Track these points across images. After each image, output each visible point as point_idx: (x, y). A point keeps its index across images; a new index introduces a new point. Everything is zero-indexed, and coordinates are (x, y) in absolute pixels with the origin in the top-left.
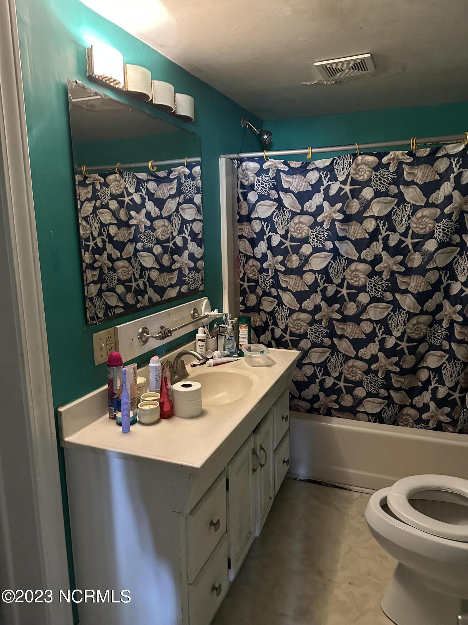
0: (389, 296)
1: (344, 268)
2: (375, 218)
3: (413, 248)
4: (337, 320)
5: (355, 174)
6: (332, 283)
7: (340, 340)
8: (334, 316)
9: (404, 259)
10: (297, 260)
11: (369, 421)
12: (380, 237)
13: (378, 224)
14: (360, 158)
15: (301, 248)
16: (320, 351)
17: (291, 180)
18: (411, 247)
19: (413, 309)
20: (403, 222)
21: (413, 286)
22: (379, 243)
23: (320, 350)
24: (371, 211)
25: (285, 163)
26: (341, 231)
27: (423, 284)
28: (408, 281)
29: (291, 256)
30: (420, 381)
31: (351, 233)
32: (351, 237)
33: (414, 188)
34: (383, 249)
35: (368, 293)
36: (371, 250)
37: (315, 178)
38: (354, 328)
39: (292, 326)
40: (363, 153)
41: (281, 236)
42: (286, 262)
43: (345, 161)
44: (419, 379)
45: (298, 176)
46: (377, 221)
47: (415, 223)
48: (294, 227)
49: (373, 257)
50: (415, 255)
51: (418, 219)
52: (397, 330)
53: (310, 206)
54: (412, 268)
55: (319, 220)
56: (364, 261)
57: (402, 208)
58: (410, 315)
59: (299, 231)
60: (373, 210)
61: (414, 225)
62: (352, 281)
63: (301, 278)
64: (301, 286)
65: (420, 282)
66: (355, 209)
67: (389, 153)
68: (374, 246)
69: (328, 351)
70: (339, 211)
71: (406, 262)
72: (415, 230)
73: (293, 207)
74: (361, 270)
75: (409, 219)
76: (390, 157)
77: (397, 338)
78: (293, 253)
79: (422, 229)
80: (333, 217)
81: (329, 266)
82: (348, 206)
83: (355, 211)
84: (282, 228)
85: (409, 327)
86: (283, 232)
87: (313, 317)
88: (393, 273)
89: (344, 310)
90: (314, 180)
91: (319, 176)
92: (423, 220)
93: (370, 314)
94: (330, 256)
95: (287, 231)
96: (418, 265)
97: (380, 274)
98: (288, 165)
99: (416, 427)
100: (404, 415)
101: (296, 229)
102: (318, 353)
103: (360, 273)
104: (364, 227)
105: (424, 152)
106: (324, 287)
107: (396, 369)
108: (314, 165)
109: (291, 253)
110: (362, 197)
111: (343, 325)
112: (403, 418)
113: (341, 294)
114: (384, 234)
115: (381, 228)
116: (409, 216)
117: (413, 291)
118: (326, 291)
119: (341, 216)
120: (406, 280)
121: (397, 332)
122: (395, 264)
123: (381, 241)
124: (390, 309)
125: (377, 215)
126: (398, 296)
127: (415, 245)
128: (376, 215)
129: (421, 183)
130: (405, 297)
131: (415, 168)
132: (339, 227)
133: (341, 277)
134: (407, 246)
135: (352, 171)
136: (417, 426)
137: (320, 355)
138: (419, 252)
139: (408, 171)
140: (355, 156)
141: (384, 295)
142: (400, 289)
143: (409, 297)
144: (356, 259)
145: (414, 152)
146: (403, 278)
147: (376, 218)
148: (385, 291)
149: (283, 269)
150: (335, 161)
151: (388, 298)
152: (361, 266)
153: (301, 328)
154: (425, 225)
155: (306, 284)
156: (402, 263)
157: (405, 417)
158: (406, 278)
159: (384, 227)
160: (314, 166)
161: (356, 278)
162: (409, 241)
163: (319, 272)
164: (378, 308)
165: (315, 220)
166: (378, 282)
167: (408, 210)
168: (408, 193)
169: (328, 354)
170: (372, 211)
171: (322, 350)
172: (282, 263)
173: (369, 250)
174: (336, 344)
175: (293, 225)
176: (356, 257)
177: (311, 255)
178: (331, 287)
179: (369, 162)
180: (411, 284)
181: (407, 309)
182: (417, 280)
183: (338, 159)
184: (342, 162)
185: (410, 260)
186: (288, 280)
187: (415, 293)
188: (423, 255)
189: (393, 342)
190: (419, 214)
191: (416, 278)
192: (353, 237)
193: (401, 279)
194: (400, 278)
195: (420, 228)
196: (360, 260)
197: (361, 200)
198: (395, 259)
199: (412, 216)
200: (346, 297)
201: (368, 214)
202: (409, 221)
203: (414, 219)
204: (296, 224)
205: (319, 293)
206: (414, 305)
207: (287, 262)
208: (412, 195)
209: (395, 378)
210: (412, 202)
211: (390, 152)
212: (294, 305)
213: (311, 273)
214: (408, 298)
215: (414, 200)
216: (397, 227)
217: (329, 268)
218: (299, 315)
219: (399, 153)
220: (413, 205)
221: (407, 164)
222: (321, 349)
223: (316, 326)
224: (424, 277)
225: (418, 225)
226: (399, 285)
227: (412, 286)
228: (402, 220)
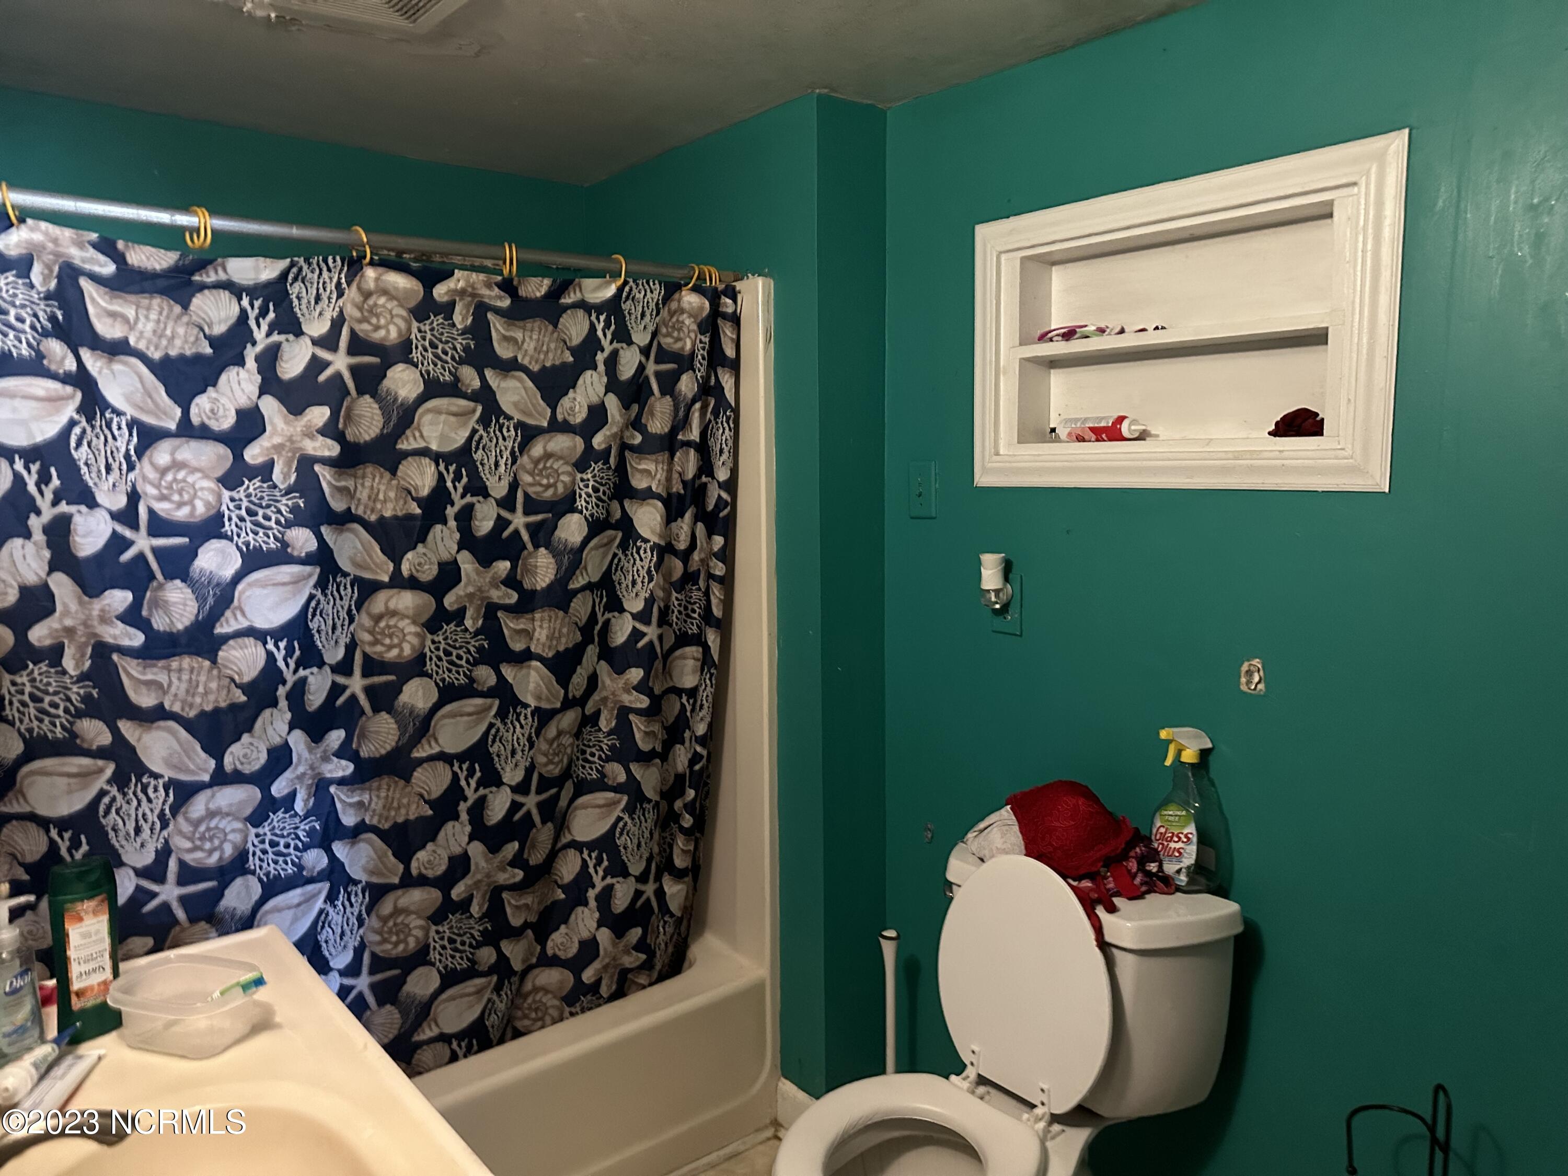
0: (485, 676)
1: (349, 612)
2: (433, 456)
3: (533, 537)
4: (341, 782)
5: (360, 321)
6: (321, 664)
7: (353, 844)
8: (330, 771)
9: (514, 567)
10: (185, 599)
11: (454, 1058)
12: (450, 512)
13: (441, 475)
14: (370, 273)
15: (196, 555)
16: (296, 901)
17: (130, 312)
18: (525, 536)
19: (548, 700)
20: (502, 468)
21: (543, 638)
22: (449, 529)
23: (293, 897)
24: (417, 434)
25: (106, 247)
26: (338, 496)
27: (565, 630)
28: (529, 627)
29: (161, 587)
30: (559, 886)
31: (362, 501)
32: (365, 513)
33: (520, 380)
34: (461, 546)
35: (431, 677)
36: (430, 550)
37: (223, 314)
38: (394, 791)
39: (188, 845)
40: (380, 259)
41: (116, 516)
42: (145, 613)
43: (325, 274)
44: (556, 882)
45: (157, 301)
46: (437, 465)
47: (528, 472)
48: (156, 482)
49: (435, 570)
50: (536, 558)
51: (536, 462)
52: (512, 766)
53: (212, 411)
54: (534, 592)
55: (253, 457)
56: (413, 584)
57: (494, 431)
58: (544, 717)
59: (181, 495)
60: (425, 434)
61: (527, 479)
62: (379, 648)
63: (214, 662)
64: (218, 690)
65: (558, 626)
66: (370, 428)
67: (452, 274)
68: (435, 538)
69: (320, 892)
70: (324, 432)
71: (519, 577)
72: (531, 490)
73: (141, 409)
74: (406, 613)
75: (514, 462)
76: (456, 285)
77: (515, 789)
78: (168, 576)
79: (548, 487)
80: (301, 449)
81: (311, 610)
82: (348, 417)
83: (371, 432)
84: (114, 485)
85: (540, 749)
86: (121, 502)
87: (266, 791)
88: (491, 611)
89: (359, 744)
90: (220, 322)
91: (236, 310)
92: (548, 465)
93: (440, 741)
94: (310, 575)
95: (134, 497)
96: (548, 581)
97: (459, 615)
98: (119, 258)
99: (572, 1014)
100: (529, 993)
101: (166, 488)
102: (289, 908)
103: (402, 619)
104: (402, 482)
105: (536, 288)
106: (295, 684)
107: (514, 876)
108: (225, 270)
109: (159, 576)
110: (388, 392)
111: (358, 792)
112: (526, 1005)
113: (347, 693)
114: (459, 503)
115: (449, 484)
116: (513, 453)
117: (543, 651)
118: (303, 693)
119: (331, 449)
120: (525, 624)
121: (513, 773)
122: (494, 584)
123: (452, 523)
124: (493, 712)
125: (439, 446)
126: (508, 672)
127: (534, 529)
128: (434, 447)
129: (535, 368)
130: (524, 671)
131: (515, 325)
132: (329, 483)
133: (344, 640)
134: (516, 532)
135: (351, 311)
136: (573, 1010)
137: (295, 914)
138: (546, 548)
139: (503, 331)
140: (354, 266)
141: (473, 674)
142: (513, 652)
143: (537, 670)
144: (386, 579)
145: (515, 283)
146: (515, 621)
147: (437, 457)
148: (476, 663)
149: (136, 639)
150: (295, 270)
151: (484, 682)
152: (406, 600)
153: (222, 843)
154: (553, 477)
155: (233, 680)
156: (511, 581)
157: (530, 1000)
158: (523, 620)
159: (457, 484)
160: (222, 276)
161: (391, 636)
162: (519, 521)
163: (277, 634)
164: (462, 715)
165: (238, 457)
166: (456, 640)
167: (509, 437)
168: (506, 390)
169: (319, 903)
170: (422, 436)
171: (303, 894)
172: (132, 617)
173: (424, 550)
174: (342, 860)
175: (152, 475)
176: (387, 573)
177: (238, 577)
178: (319, 677)
179: (397, 289)
180: (536, 634)
181: (533, 703)
182: (550, 621)
183: (305, 267)
184: (316, 276)
185: (528, 571)
186: (163, 678)
187: (550, 655)
188: (556, 554)
189: (505, 803)
190: (537, 449)
191: (547, 618)
192: (369, 512)
193: (512, 625)
194: (508, 622)
195: (541, 485)
196: (398, 582)
197: (386, 403)
198: (493, 571)
199: (521, 452)
200: (362, 703)
201: (409, 444)
202: (514, 468)
203: (524, 460)
204: (163, 472)
205: (283, 704)
206: (549, 690)
207: (150, 609)
208: (516, 398)
209: (513, 902)
210: (517, 416)
211: (456, 271)
212: (192, 767)
213: (250, 641)
214: (533, 673)
215: (524, 413)
216: (488, 483)
217: (310, 617)
218: (213, 796)
219: (478, 278)
220: (520, 425)
221: (498, 311)
222: (298, 891)
223: (277, 818)
224: (566, 612)
225: (537, 478)
226: (508, 640)
227: (538, 640)
228: (497, 465)
